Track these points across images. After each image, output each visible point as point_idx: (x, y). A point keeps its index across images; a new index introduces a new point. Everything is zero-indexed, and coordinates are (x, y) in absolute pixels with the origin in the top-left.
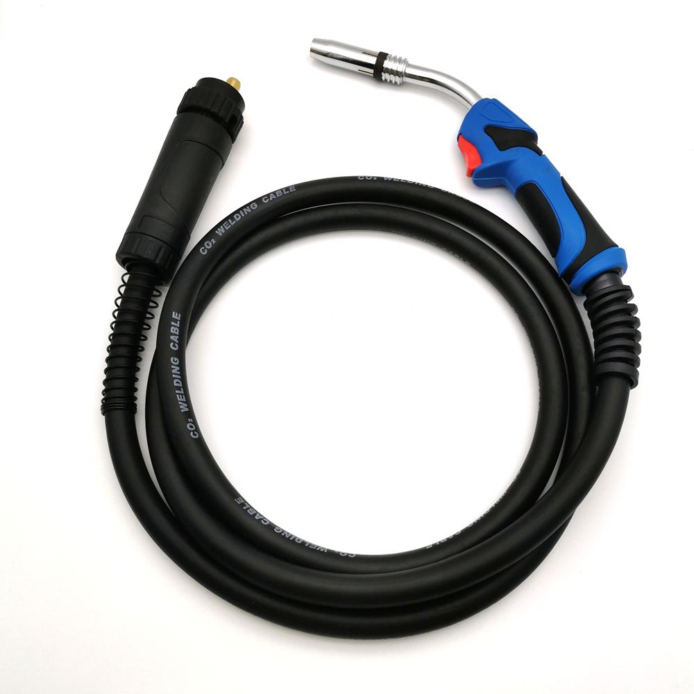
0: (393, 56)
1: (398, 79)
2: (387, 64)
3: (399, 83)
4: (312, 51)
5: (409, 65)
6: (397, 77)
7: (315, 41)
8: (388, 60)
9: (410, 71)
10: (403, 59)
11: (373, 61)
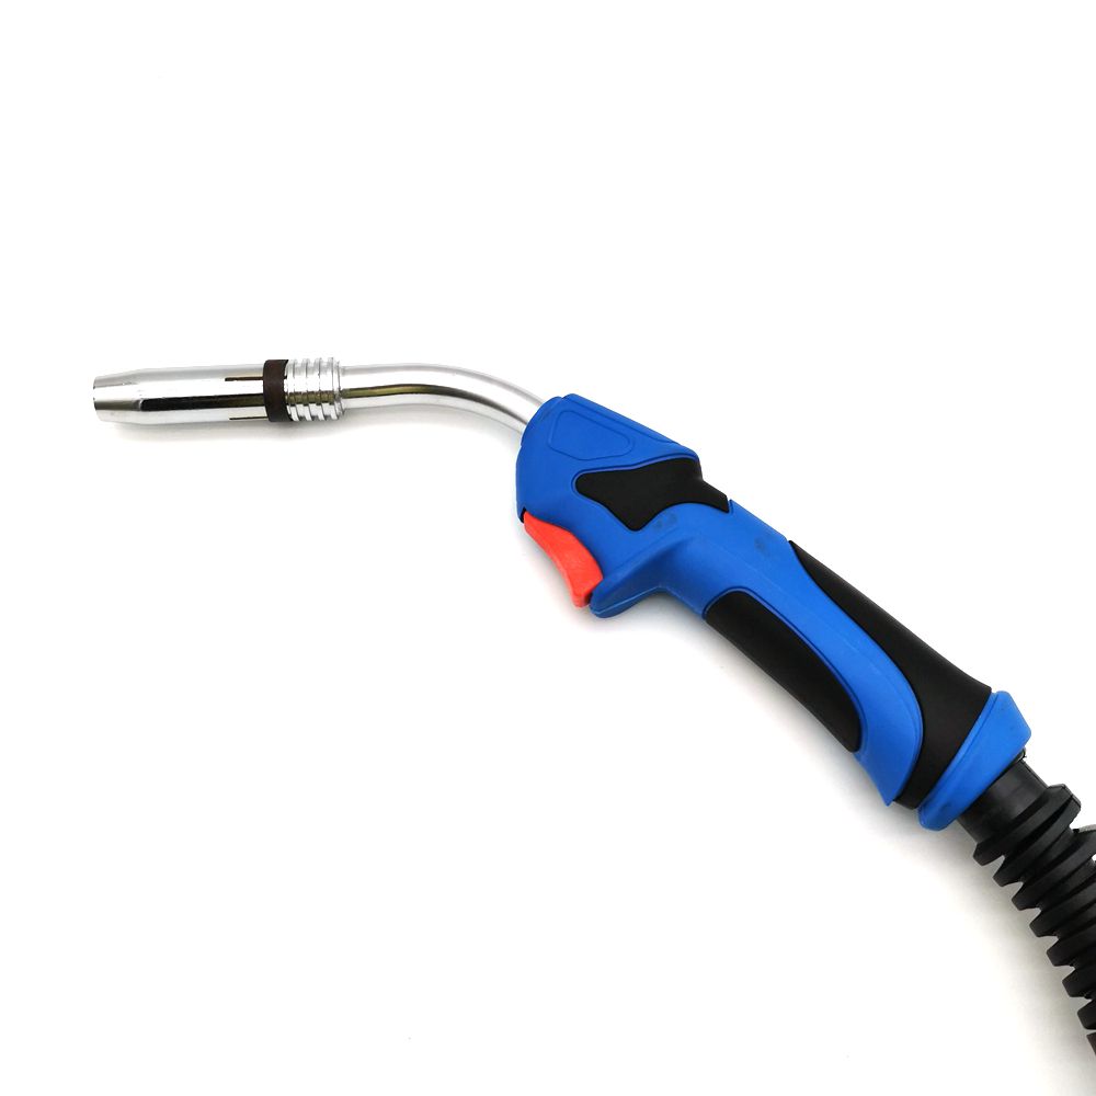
0: (300, 361)
1: (328, 409)
2: (292, 384)
3: (334, 416)
4: (100, 406)
5: (345, 371)
6: (326, 405)
7: (100, 383)
8: (290, 375)
9: (350, 382)
10: (325, 361)
11: (257, 387)
